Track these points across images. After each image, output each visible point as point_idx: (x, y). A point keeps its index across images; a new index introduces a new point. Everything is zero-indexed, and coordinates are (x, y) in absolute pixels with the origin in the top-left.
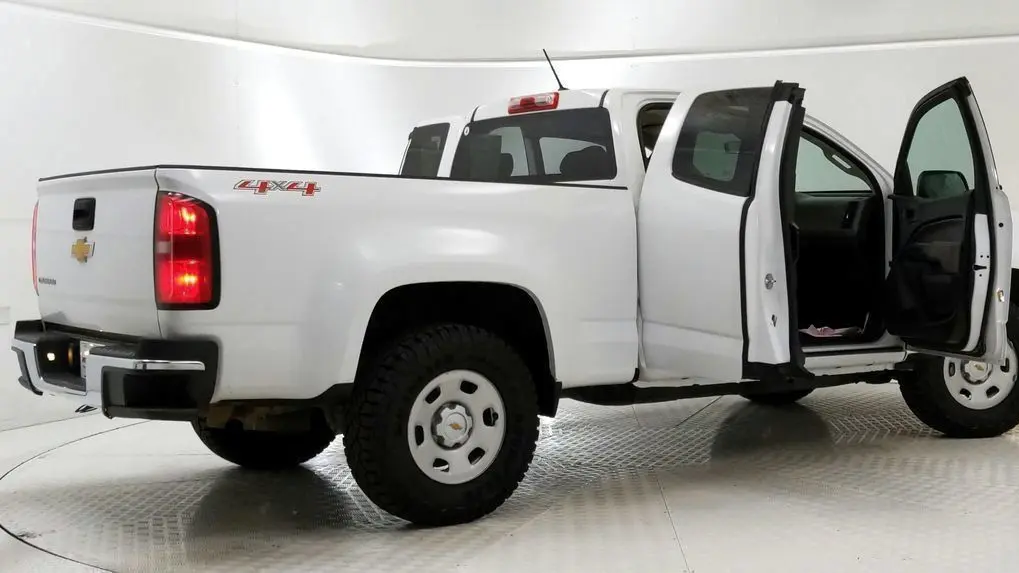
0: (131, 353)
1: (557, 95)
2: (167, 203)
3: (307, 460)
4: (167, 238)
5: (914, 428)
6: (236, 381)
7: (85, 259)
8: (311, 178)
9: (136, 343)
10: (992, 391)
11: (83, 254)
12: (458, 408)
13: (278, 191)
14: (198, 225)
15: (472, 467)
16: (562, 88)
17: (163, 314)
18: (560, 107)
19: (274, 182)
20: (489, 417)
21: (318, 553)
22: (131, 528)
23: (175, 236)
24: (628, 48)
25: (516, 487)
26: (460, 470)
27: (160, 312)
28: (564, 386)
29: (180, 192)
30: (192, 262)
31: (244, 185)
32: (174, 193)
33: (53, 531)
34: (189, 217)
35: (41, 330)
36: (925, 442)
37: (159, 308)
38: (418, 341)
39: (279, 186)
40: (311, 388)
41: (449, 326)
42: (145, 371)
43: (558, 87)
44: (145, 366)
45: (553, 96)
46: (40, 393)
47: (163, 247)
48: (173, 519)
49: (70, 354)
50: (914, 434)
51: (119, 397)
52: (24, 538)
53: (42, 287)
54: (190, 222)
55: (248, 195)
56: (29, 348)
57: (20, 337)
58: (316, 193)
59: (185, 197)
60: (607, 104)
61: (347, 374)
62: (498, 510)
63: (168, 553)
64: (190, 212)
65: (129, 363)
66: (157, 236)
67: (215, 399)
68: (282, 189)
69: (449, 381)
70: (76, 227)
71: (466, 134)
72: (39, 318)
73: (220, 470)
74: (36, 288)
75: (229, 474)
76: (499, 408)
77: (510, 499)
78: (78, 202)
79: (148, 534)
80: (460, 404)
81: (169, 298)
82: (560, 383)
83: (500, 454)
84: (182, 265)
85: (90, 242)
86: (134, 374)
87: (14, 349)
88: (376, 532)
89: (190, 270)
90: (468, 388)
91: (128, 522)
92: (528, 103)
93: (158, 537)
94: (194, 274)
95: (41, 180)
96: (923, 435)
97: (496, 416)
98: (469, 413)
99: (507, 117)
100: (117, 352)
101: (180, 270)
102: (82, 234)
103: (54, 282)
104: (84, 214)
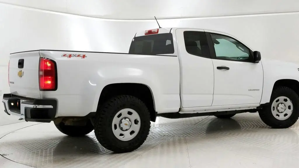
0: (32, 103)
1: (158, 29)
2: (42, 60)
3: (87, 134)
4: (42, 70)
5: (263, 125)
6: (62, 111)
7: (21, 76)
8: (84, 53)
9: (34, 100)
10: (286, 115)
11: (21, 75)
12: (127, 119)
13: (74, 57)
14: (51, 67)
15: (131, 136)
16: (160, 27)
17: (41, 92)
18: (159, 33)
19: (73, 55)
20: (136, 122)
21: (86, 160)
22: (34, 153)
23: (45, 70)
24: (179, 16)
25: (144, 142)
26: (127, 137)
27: (41, 91)
28: (158, 113)
29: (46, 57)
30: (50, 77)
31: (64, 55)
32: (44, 58)
33: (12, 154)
34: (49, 65)
35: (11, 96)
36: (267, 129)
37: (40, 91)
38: (115, 100)
39: (75, 56)
40: (84, 113)
41: (124, 96)
42: (36, 108)
43: (159, 27)
44: (36, 107)
45: (157, 30)
46: (10, 114)
47: (41, 73)
48: (46, 150)
49: (18, 103)
50: (263, 127)
51: (29, 116)
52: (4, 156)
53: (11, 84)
54: (49, 66)
55: (66, 58)
56: (6, 102)
57: (4, 98)
58: (85, 58)
59: (48, 59)
60: (172, 32)
61: (94, 109)
62: (138, 148)
63: (43, 160)
64: (49, 63)
65: (32, 106)
66: (40, 70)
67: (56, 117)
68: (76, 56)
69: (124, 112)
70: (19, 67)
71: (133, 41)
72: (10, 93)
73: (62, 137)
74: (9, 84)
75: (65, 138)
76: (139, 119)
77: (142, 145)
78: (20, 60)
79: (38, 155)
80: (127, 118)
81: (43, 88)
82: (157, 112)
83: (139, 132)
84: (46, 78)
85: (22, 72)
86: (34, 109)
87: (3, 102)
88: (103, 154)
89: (49, 80)
90: (130, 113)
91: (34, 151)
92: (150, 32)
93: (41, 156)
94: (50, 81)
95: (10, 54)
96: (266, 127)
97: (138, 121)
98: (130, 121)
99: (145, 36)
100: (29, 103)
101: (46, 80)
102: (21, 69)
103: (14, 83)
104: (21, 64)
